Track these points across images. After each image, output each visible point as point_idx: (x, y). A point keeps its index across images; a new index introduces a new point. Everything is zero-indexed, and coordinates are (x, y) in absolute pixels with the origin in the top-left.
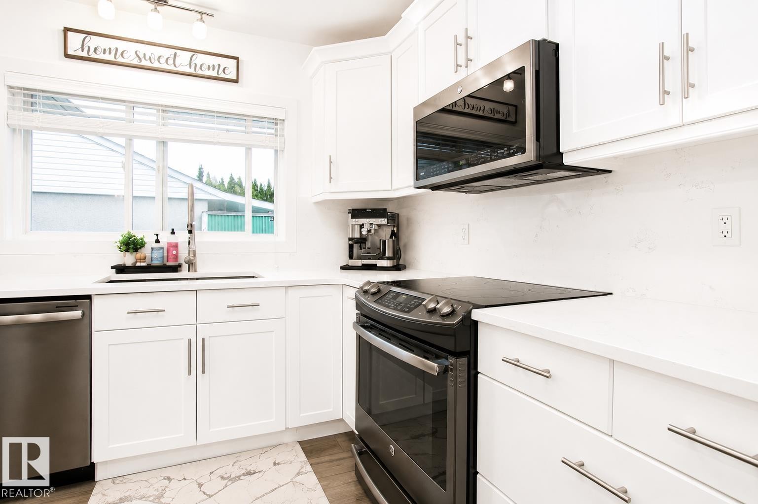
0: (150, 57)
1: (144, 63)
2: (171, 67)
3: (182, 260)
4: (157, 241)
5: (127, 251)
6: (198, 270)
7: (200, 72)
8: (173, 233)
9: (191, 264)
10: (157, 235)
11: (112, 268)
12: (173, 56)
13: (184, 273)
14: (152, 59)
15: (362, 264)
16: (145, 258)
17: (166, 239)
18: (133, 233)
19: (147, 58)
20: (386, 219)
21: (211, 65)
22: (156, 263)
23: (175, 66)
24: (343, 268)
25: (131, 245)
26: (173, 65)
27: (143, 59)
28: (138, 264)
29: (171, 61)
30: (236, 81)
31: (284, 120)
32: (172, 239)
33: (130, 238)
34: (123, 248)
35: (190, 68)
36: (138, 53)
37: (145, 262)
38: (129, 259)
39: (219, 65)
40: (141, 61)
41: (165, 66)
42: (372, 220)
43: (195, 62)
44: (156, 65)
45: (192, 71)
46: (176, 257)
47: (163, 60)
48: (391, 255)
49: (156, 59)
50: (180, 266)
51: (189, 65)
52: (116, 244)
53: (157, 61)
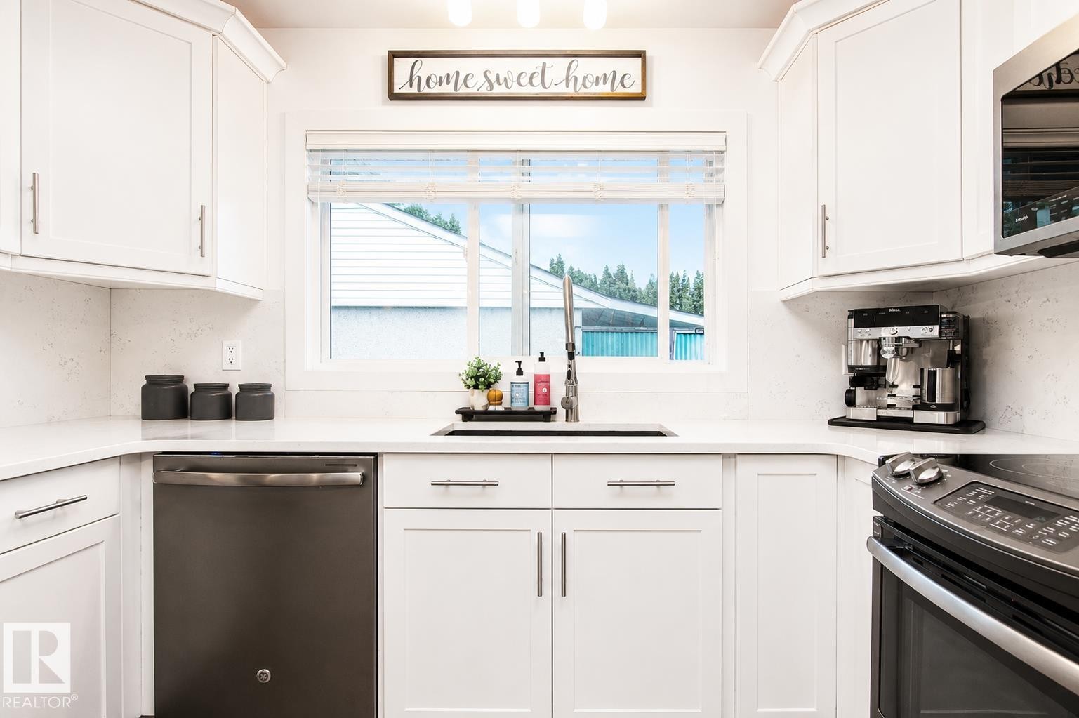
0: (505, 78)
1: (499, 90)
2: (538, 90)
3: (556, 401)
4: (520, 372)
5: (476, 387)
6: (580, 419)
7: (583, 91)
8: (542, 359)
9: (571, 411)
10: (520, 363)
11: (457, 412)
12: (540, 70)
13: (559, 423)
14: (508, 81)
15: (878, 417)
16: (501, 398)
17: (532, 368)
18: (484, 359)
19: (502, 80)
20: (937, 328)
21: (600, 75)
22: (519, 405)
23: (545, 88)
24: (833, 422)
25: (482, 379)
26: (541, 85)
27: (495, 85)
28: (492, 408)
29: (537, 80)
30: (640, 98)
31: (722, 152)
32: (542, 369)
33: (478, 369)
34: (472, 382)
35: (567, 87)
36: (488, 73)
37: (501, 404)
38: (478, 400)
39: (615, 73)
40: (492, 88)
41: (528, 90)
42: (903, 331)
43: (574, 74)
44: (515, 90)
45: (570, 91)
46: (547, 399)
47: (524, 80)
48: (948, 401)
49: (515, 79)
50: (553, 412)
51: (564, 82)
52: (461, 377)
53: (515, 84)
